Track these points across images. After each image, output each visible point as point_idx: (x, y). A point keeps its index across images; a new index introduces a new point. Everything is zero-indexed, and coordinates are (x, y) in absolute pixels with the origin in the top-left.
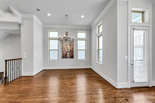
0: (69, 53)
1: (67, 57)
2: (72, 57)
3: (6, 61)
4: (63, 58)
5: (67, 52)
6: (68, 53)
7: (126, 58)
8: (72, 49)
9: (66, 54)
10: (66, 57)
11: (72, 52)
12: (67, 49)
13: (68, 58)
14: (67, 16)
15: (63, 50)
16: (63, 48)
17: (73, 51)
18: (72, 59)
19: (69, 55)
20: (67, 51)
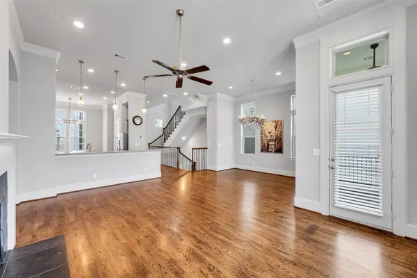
0: (273, 143)
1: (270, 150)
2: (279, 150)
3: (193, 149)
4: (262, 151)
5: (270, 141)
6: (270, 143)
8: (278, 135)
9: (268, 144)
10: (267, 151)
11: (279, 140)
12: (269, 135)
13: (271, 152)
15: (263, 137)
16: (262, 134)
17: (281, 139)
18: (278, 155)
19: (273, 147)
20: (269, 138)
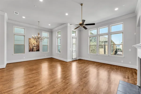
0: (35, 47)
1: (34, 50)
2: (38, 50)
5: (34, 47)
6: (34, 48)
7: (70, 49)
8: (38, 44)
9: (33, 48)
11: (38, 46)
12: (33, 44)
13: (35, 51)
14: (39, 22)
15: (30, 45)
16: (30, 43)
17: (39, 46)
18: (38, 52)
19: (36, 49)
20: (33, 45)
